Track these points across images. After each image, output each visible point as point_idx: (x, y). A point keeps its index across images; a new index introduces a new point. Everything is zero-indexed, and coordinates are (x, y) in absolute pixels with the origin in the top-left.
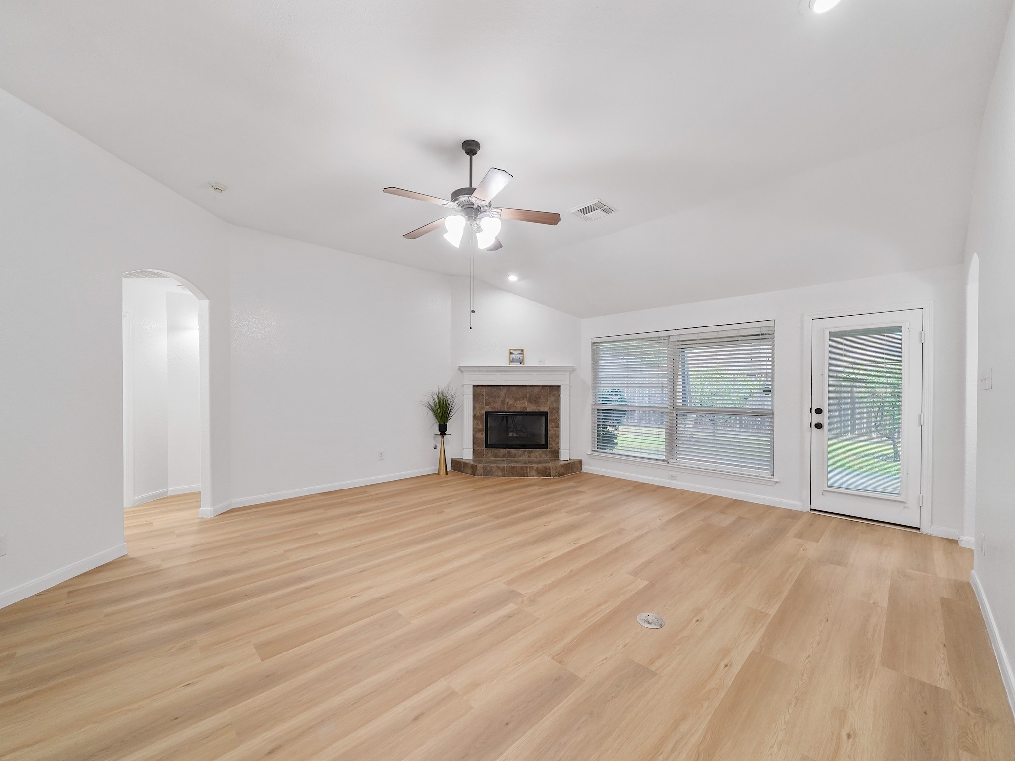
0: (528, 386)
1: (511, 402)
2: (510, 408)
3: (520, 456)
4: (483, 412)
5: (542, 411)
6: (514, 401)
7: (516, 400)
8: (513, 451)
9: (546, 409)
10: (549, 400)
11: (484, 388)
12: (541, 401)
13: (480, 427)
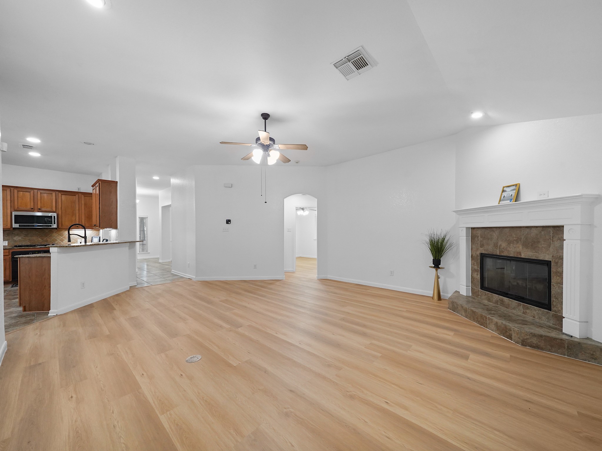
0: (524, 227)
1: (504, 245)
2: (503, 252)
3: (514, 309)
4: (478, 253)
5: (541, 258)
6: (507, 244)
7: (510, 243)
8: (506, 299)
9: (547, 258)
10: (552, 246)
11: (479, 230)
12: (540, 246)
13: (476, 267)
